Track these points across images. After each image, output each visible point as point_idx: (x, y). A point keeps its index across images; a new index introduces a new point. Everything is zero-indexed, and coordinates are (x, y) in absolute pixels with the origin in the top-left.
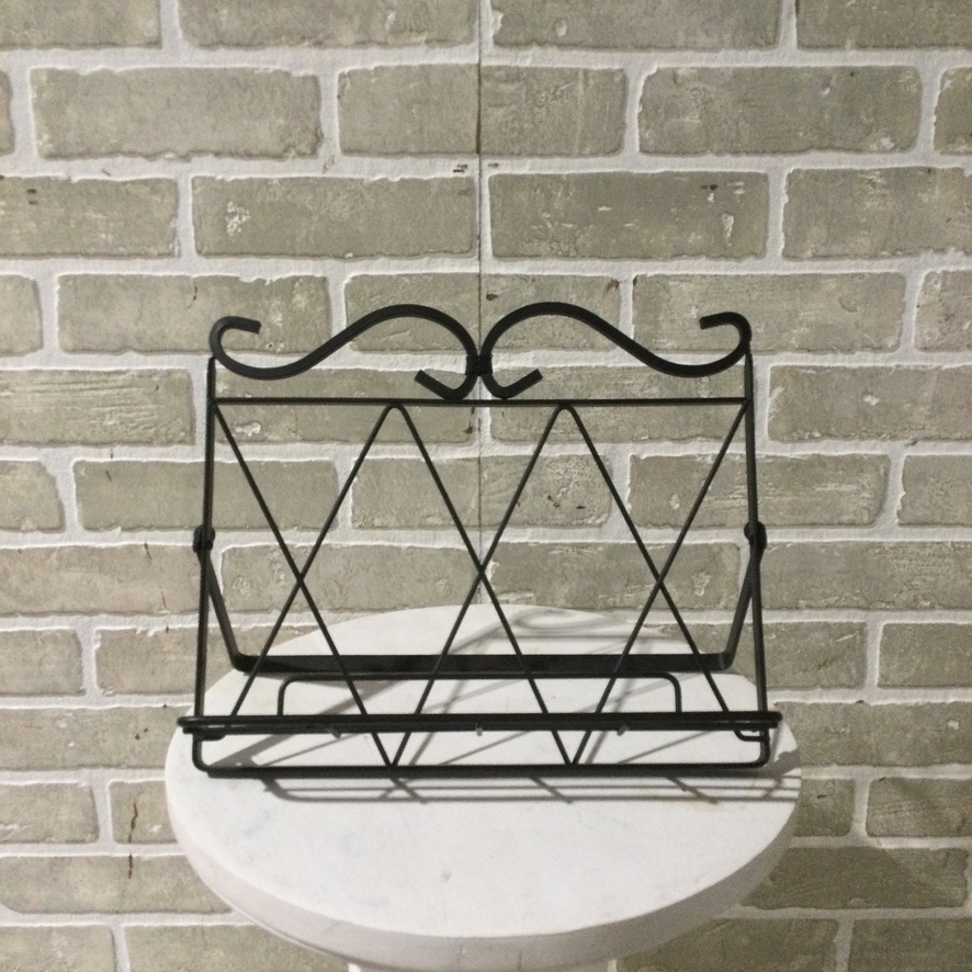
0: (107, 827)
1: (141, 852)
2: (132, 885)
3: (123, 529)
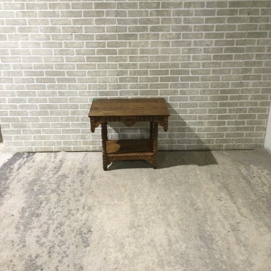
0: (88, 88)
1: (90, 90)
2: (89, 94)
3: (90, 62)
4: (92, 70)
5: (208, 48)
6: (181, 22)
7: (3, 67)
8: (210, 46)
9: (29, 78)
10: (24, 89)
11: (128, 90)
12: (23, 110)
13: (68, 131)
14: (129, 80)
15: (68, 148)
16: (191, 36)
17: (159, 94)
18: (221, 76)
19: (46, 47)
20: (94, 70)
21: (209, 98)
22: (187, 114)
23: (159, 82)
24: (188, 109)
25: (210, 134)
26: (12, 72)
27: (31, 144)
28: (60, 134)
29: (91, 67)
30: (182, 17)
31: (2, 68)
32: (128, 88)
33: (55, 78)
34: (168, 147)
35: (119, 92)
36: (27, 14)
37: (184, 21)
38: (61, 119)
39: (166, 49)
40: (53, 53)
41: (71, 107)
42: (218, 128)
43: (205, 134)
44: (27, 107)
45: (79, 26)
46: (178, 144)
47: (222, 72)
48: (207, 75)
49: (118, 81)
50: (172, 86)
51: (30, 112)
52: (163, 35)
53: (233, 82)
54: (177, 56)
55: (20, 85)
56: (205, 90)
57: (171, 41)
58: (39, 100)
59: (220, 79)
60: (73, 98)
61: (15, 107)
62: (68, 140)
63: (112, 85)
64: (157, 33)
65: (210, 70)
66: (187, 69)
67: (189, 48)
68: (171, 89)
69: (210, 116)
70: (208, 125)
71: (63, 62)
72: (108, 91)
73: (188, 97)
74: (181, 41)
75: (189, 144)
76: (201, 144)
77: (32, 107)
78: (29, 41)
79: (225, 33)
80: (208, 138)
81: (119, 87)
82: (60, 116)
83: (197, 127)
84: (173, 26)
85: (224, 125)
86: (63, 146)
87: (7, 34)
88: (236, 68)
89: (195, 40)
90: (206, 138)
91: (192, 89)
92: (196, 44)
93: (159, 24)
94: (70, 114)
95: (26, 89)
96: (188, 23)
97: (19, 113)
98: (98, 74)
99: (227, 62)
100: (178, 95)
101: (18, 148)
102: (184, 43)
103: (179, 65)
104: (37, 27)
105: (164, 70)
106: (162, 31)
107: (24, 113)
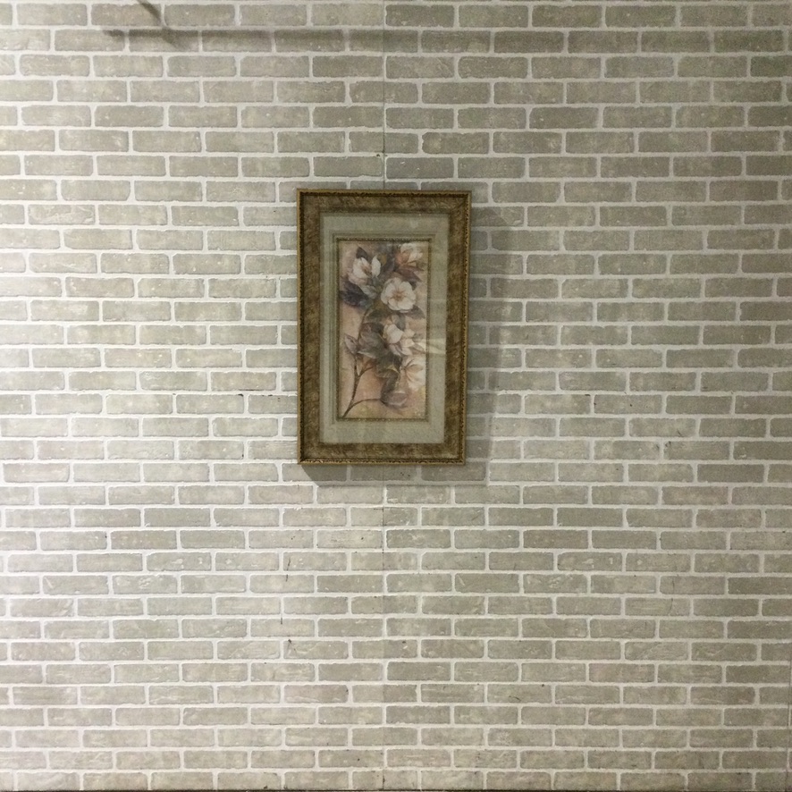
0: (282, 567)
1: (290, 573)
2: (287, 584)
3: (293, 481)
4: (298, 507)
5: (678, 443)
6: (590, 363)
7: (8, 496)
8: (686, 436)
9: (88, 533)
10: (71, 570)
11: (416, 572)
12: (57, 641)
13: (204, 717)
14: (421, 540)
15: (200, 780)
16: (622, 405)
17: (522, 590)
18: (729, 533)
19: (154, 433)
20: (308, 506)
21: (692, 605)
22: (619, 658)
23: (521, 549)
24: (624, 642)
25: (701, 734)
26: (36, 513)
27: (74, 763)
28: (178, 728)
29: (297, 497)
30: (593, 349)
31: (6, 501)
32: (415, 568)
33: (175, 532)
34: (556, 781)
35: (385, 580)
36: (105, 334)
37: (598, 361)
38: (185, 673)
39: (544, 444)
40: (177, 454)
41: (222, 629)
42: (727, 711)
43: (685, 732)
44: (71, 628)
45: (267, 371)
46: (590, 770)
47: (730, 519)
48: (682, 530)
49: (386, 544)
50: (563, 562)
51: (83, 646)
52: (532, 401)
53: (770, 552)
54: (578, 466)
55: (58, 556)
56: (678, 578)
57: (558, 418)
58: (117, 605)
59: (724, 543)
60: (231, 599)
61: (34, 630)
62: (201, 749)
63: (363, 555)
64: (512, 392)
65: (689, 512)
66: (615, 507)
67: (616, 444)
68: (562, 572)
69: (701, 667)
70: (696, 699)
71: (208, 481)
72: (349, 576)
73: (619, 600)
74: (588, 419)
75: (630, 771)
76: (675, 771)
77: (90, 631)
78: (103, 415)
79: (734, 398)
80: (695, 750)
81: (388, 562)
82: (181, 663)
83: (655, 708)
84: (564, 373)
85: (750, 701)
86: (183, 769)
87: (33, 394)
88: (780, 507)
89: (638, 416)
90: (688, 748)
91: (632, 574)
92: (639, 428)
93: (519, 365)
94: (215, 656)
95: (75, 568)
96: (613, 365)
97: (44, 652)
98: (317, 518)
99: (744, 488)
100: (585, 592)
101: (27, 774)
102: (599, 426)
103: (586, 494)
104: (134, 373)
105: (537, 511)
106: (528, 386)
107: (62, 650)
